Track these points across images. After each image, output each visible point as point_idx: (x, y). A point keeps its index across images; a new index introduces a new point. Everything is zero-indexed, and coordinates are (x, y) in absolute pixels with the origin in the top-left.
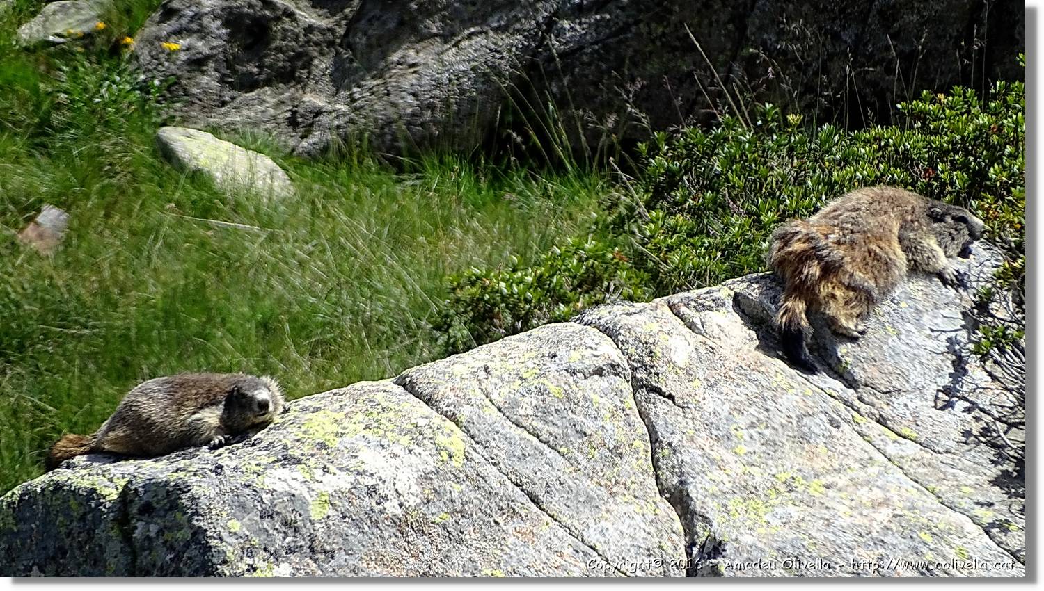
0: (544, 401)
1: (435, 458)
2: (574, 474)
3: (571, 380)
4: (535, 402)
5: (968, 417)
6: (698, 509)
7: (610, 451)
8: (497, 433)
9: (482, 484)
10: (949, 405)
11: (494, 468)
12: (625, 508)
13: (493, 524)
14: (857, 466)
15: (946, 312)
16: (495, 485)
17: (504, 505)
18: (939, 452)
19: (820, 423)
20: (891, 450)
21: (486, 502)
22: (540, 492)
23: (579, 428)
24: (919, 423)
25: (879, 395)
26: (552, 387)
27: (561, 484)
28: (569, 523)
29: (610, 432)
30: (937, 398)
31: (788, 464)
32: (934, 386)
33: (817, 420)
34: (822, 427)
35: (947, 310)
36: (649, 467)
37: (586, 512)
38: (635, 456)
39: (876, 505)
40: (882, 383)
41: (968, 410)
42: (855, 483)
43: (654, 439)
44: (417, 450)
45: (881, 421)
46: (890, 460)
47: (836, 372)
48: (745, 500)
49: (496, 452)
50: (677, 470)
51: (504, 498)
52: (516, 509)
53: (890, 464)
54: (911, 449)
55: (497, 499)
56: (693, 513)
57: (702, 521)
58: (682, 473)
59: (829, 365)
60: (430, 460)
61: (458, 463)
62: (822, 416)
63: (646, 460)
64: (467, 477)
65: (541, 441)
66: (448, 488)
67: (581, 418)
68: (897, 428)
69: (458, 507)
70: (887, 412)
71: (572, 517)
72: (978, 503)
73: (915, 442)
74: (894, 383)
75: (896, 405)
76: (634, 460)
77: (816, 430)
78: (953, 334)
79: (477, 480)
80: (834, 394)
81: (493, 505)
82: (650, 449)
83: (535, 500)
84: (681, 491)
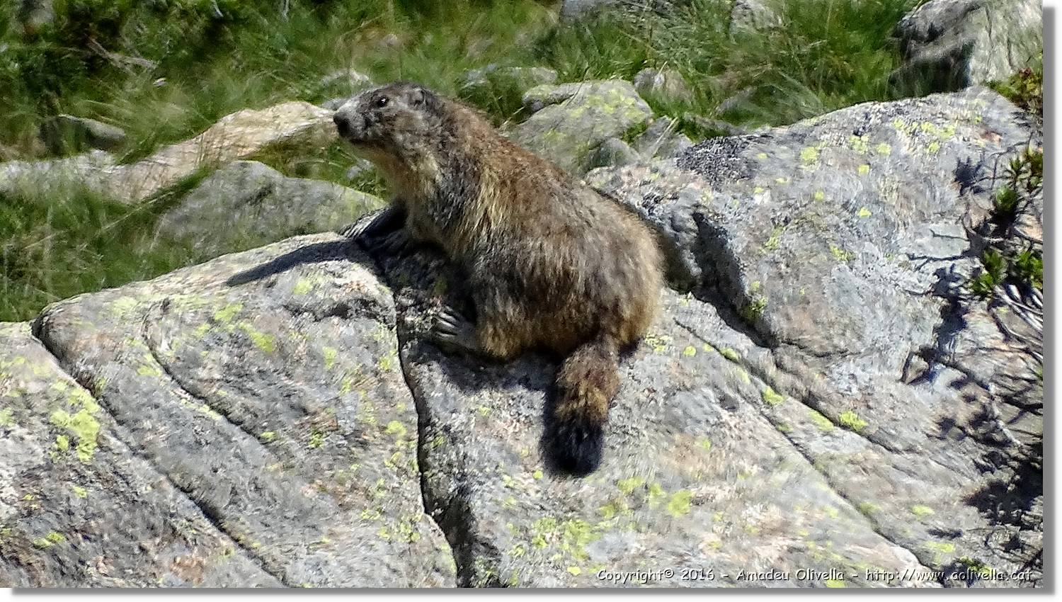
0: (241, 356)
1: (47, 445)
2: (281, 474)
3: (291, 324)
4: (226, 359)
5: (955, 394)
6: (481, 534)
7: (346, 437)
8: (157, 406)
9: (122, 487)
10: (927, 376)
11: (145, 463)
12: (362, 531)
13: (137, 551)
14: (756, 469)
15: (939, 227)
16: (145, 489)
17: (157, 521)
18: (897, 451)
19: (704, 403)
20: (817, 446)
21: (127, 516)
22: (221, 503)
23: (294, 400)
24: (871, 404)
25: (810, 359)
26: (257, 336)
27: (257, 488)
28: (263, 549)
29: (350, 408)
30: (908, 364)
31: (642, 464)
32: (905, 346)
33: (699, 398)
34: (707, 408)
35: (941, 224)
36: (411, 464)
37: (295, 534)
38: (390, 446)
39: (766, 532)
40: (814, 339)
41: (957, 384)
42: (744, 497)
43: (425, 422)
44: (18, 431)
45: (810, 401)
46: (812, 462)
47: (742, 320)
48: (560, 520)
49: (150, 437)
50: (455, 470)
51: (158, 511)
52: (178, 528)
53: (809, 469)
54: (851, 444)
55: (146, 512)
56: (472, 540)
57: (486, 553)
58: (464, 475)
59: (733, 307)
60: (39, 449)
61: (84, 455)
62: (709, 392)
63: (408, 453)
64: (98, 475)
65: (230, 421)
66: (65, 492)
67: (300, 385)
68: (833, 411)
69: (79, 521)
70: (820, 384)
71: (270, 541)
72: (933, 533)
73: (860, 433)
74: (836, 341)
75: (835, 376)
76: (387, 452)
77: (695, 412)
78: (948, 264)
79: (115, 482)
80: (734, 355)
81: (138, 521)
82: (416, 436)
83: (212, 515)
84: (460, 505)
